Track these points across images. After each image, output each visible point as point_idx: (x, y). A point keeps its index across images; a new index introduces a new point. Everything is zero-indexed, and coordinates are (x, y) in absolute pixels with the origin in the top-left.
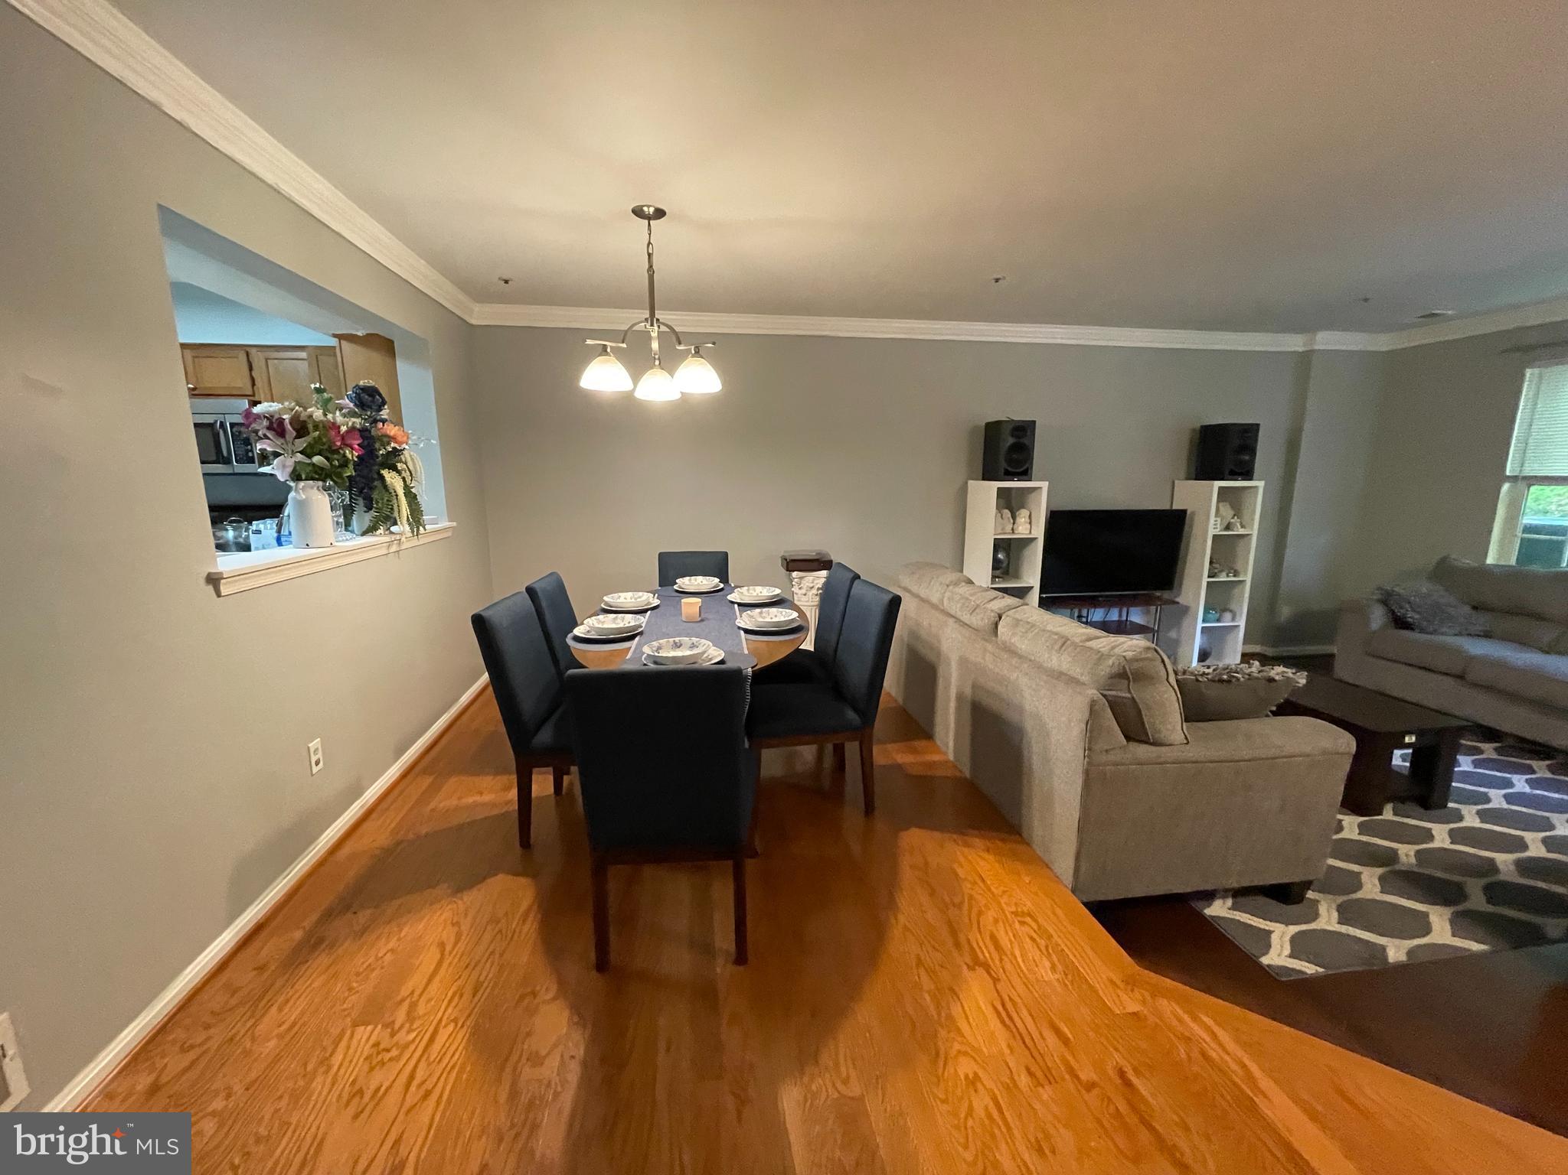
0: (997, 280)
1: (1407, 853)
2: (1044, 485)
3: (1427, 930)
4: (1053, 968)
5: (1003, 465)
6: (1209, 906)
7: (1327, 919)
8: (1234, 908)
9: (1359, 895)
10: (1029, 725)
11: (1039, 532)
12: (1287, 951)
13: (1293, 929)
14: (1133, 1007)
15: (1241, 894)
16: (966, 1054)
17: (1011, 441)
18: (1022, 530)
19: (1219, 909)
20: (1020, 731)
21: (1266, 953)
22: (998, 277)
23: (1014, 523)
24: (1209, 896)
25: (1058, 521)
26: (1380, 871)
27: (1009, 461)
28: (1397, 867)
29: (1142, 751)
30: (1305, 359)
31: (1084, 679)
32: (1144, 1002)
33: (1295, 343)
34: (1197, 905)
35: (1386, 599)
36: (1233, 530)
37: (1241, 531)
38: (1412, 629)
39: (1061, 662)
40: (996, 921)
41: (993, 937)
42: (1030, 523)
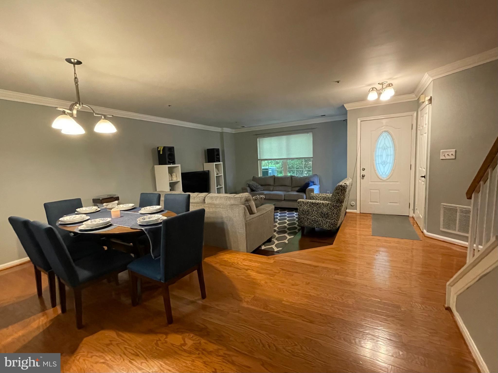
0: (169, 106)
1: (276, 228)
2: (179, 165)
3: (287, 238)
4: (258, 263)
5: (167, 160)
6: (262, 248)
7: (276, 242)
8: (265, 246)
9: (276, 237)
10: (225, 220)
11: (180, 179)
12: (276, 248)
13: (274, 245)
14: (274, 261)
15: (264, 244)
16: (261, 281)
17: (169, 153)
18: (175, 180)
19: (263, 248)
20: (223, 223)
21: (274, 250)
22: (170, 105)
23: (172, 178)
24: (260, 246)
25: (184, 176)
26: (276, 232)
27: (169, 159)
28: (277, 231)
29: (252, 216)
30: (222, 134)
31: (239, 204)
32: (273, 260)
33: (219, 130)
34: (260, 248)
35: (249, 186)
36: (218, 175)
37: (220, 175)
38: (255, 191)
39: (232, 202)
40: (242, 263)
41: (244, 265)
42: (176, 177)
